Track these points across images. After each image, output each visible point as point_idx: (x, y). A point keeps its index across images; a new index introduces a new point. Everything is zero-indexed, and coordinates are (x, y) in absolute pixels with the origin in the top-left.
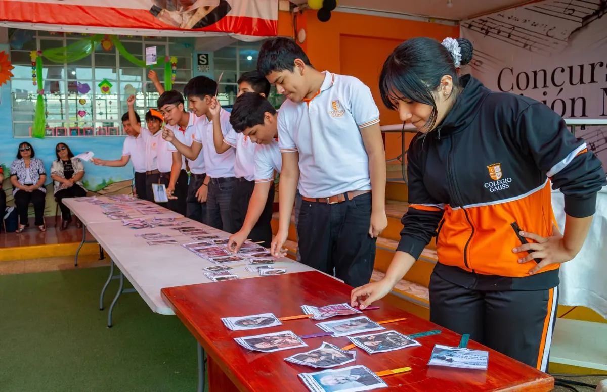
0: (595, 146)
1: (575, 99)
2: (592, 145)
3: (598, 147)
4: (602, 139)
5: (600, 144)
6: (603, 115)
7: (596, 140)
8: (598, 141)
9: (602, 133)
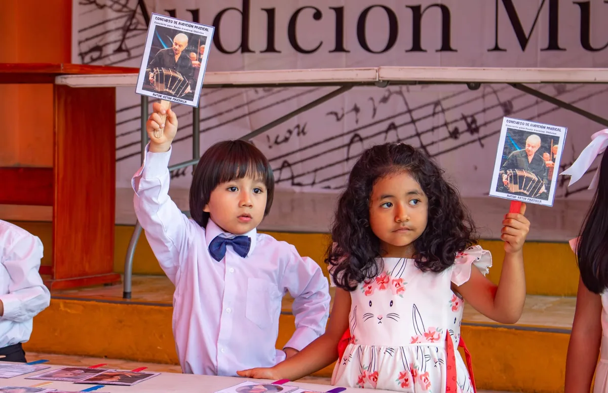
0: (479, 123)
1: (422, 9)
2: (469, 120)
3: (485, 124)
4: (497, 106)
5: (488, 119)
6: (497, 48)
7: (481, 109)
8: (484, 111)
9: (495, 92)
